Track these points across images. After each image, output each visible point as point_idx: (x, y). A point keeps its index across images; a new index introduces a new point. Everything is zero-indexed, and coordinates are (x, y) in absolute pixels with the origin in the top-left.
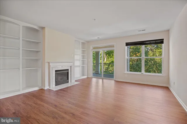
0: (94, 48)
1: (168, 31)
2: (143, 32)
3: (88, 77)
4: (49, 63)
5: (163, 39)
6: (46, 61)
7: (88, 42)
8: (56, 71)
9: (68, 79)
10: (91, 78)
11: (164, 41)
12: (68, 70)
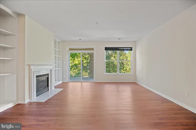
0: (70, 49)
1: (135, 42)
2: (119, 40)
3: (63, 82)
4: (29, 66)
5: (132, 48)
6: (26, 63)
7: (63, 42)
8: (37, 77)
9: (48, 86)
10: (67, 82)
11: (133, 48)
12: (48, 74)
